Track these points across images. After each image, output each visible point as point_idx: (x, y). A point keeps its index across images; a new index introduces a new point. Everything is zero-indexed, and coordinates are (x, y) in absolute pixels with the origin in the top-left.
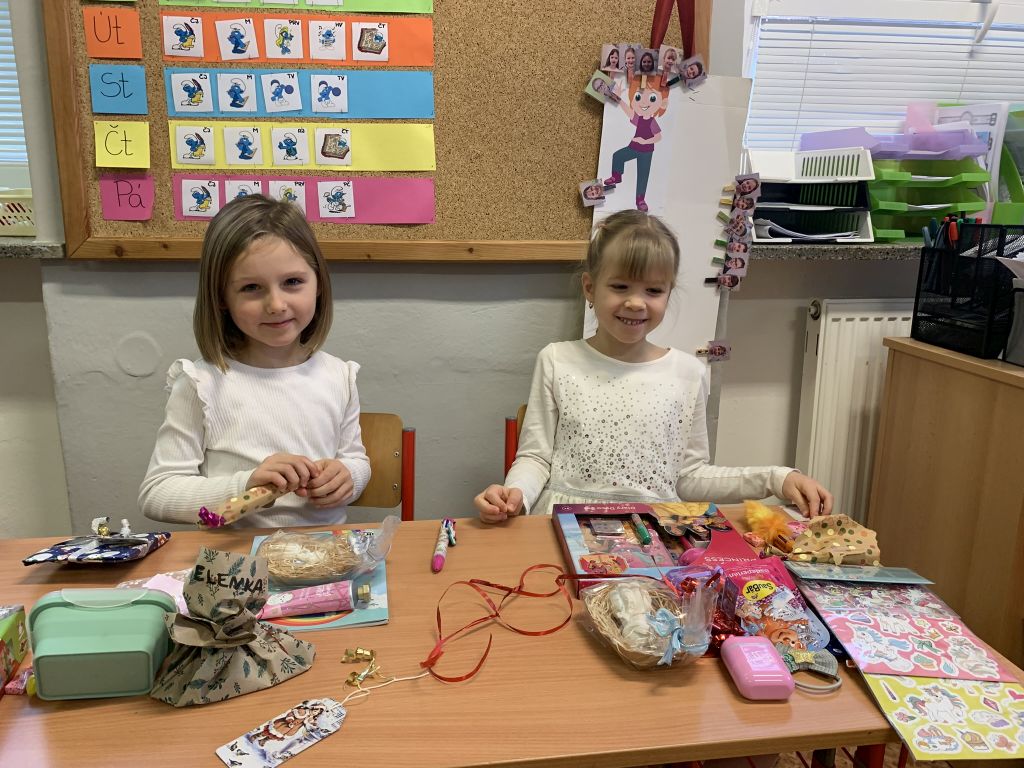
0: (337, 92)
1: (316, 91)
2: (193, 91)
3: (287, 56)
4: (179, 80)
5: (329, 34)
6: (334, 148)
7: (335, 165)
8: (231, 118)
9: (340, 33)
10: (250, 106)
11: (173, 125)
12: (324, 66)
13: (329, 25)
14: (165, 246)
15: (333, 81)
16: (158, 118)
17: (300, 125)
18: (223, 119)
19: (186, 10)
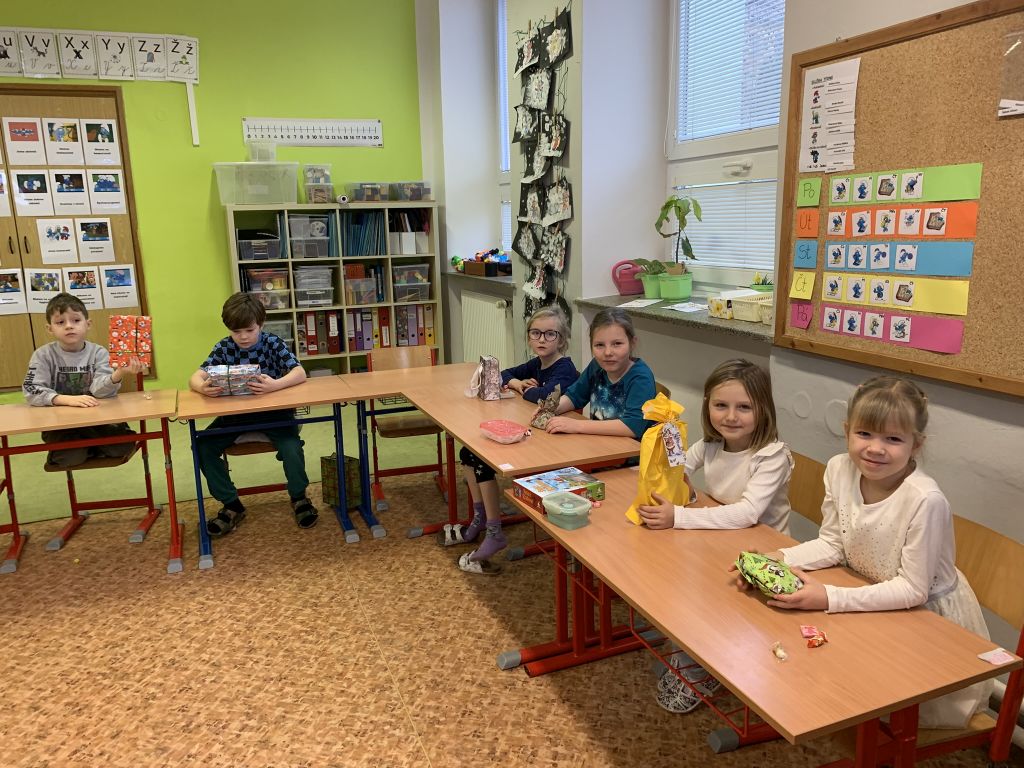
0: (910, 257)
1: (899, 255)
2: (837, 255)
3: (886, 233)
4: (832, 248)
5: (911, 218)
6: (904, 295)
7: (903, 305)
8: (853, 271)
9: (917, 217)
10: (863, 265)
11: (826, 274)
12: (906, 239)
13: (911, 212)
14: (811, 345)
15: (909, 249)
16: (819, 269)
17: (887, 278)
18: (849, 273)
19: (840, 208)
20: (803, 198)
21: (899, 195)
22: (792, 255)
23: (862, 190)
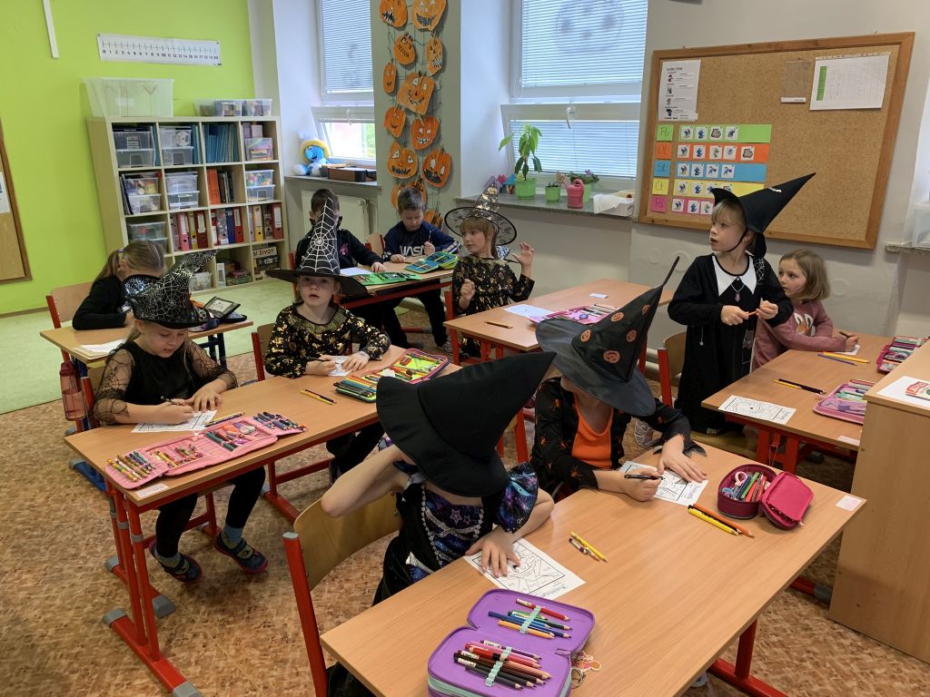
0: (730, 171)
1: (724, 170)
2: (683, 170)
3: (716, 158)
4: (681, 166)
5: (731, 150)
8: (693, 179)
9: (735, 150)
10: (701, 175)
11: (676, 180)
12: (728, 162)
13: (732, 147)
14: (667, 221)
15: (730, 167)
16: (672, 177)
19: (686, 143)
20: (660, 136)
21: (724, 137)
22: (652, 169)
23: (701, 134)
